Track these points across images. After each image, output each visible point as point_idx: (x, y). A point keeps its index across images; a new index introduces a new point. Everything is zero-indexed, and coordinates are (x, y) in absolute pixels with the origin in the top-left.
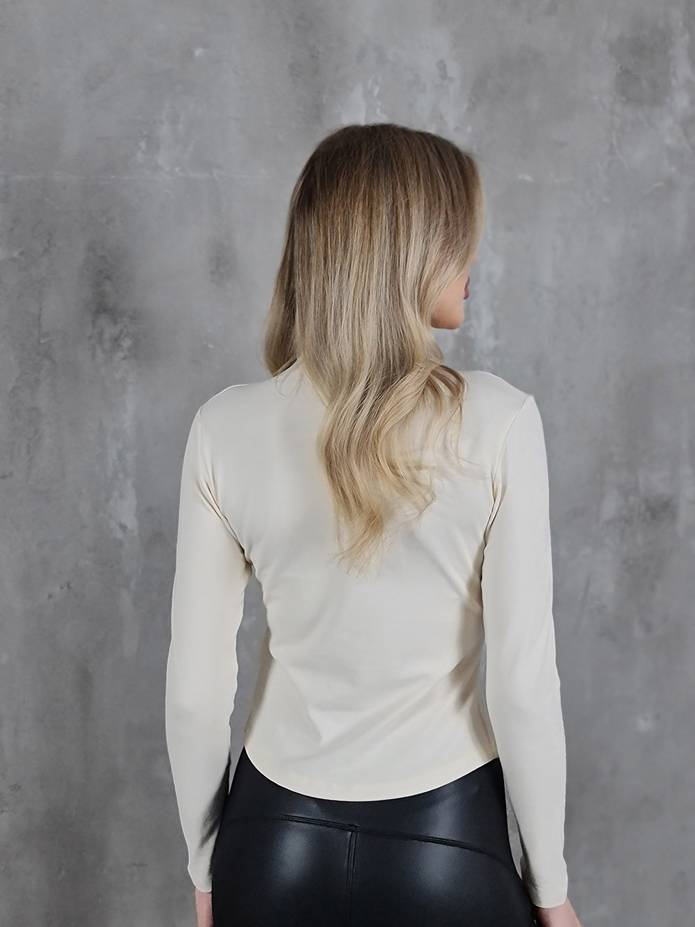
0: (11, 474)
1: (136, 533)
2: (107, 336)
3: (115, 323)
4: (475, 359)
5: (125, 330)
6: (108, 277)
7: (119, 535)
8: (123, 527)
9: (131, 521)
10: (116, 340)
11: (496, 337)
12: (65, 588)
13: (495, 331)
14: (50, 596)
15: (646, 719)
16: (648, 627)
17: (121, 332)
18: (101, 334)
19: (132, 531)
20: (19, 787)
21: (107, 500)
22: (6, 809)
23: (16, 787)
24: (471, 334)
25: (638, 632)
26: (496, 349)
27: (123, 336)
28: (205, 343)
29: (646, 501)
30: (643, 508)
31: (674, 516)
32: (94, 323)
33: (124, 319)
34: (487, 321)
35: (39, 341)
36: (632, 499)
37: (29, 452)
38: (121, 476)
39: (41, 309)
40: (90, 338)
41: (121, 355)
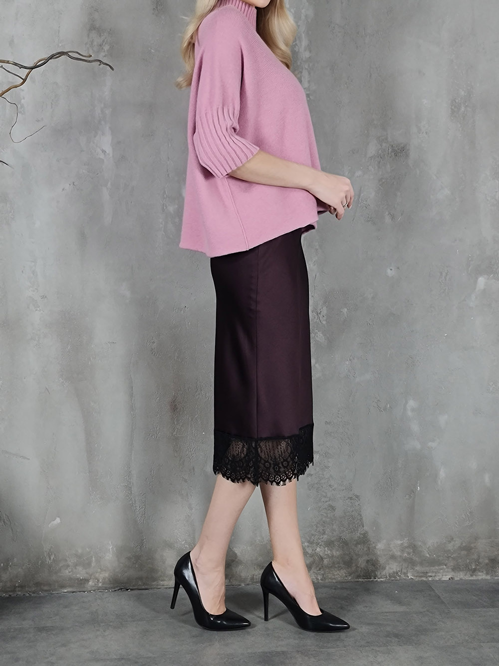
0: (42, 119)
1: (111, 155)
2: (95, 43)
3: (100, 36)
4: (299, 63)
5: (106, 40)
6: (96, 10)
7: (102, 156)
8: (104, 152)
9: (109, 149)
10: (100, 45)
11: (310, 52)
12: (72, 185)
13: (309, 48)
14: (63, 190)
15: (391, 270)
16: (393, 217)
17: (103, 41)
18: (92, 42)
19: (109, 154)
20: (46, 297)
21: (95, 137)
22: (38, 309)
23: (44, 297)
24: (297, 50)
25: (388, 220)
26: (310, 58)
27: (104, 44)
28: (149, 49)
29: (392, 146)
30: (390, 150)
31: (407, 156)
32: (88, 36)
33: (105, 34)
34: (304, 43)
35: (58, 46)
36: (384, 145)
37: (52, 108)
38: (103, 122)
39: (59, 27)
40: (86, 44)
41: (103, 54)
